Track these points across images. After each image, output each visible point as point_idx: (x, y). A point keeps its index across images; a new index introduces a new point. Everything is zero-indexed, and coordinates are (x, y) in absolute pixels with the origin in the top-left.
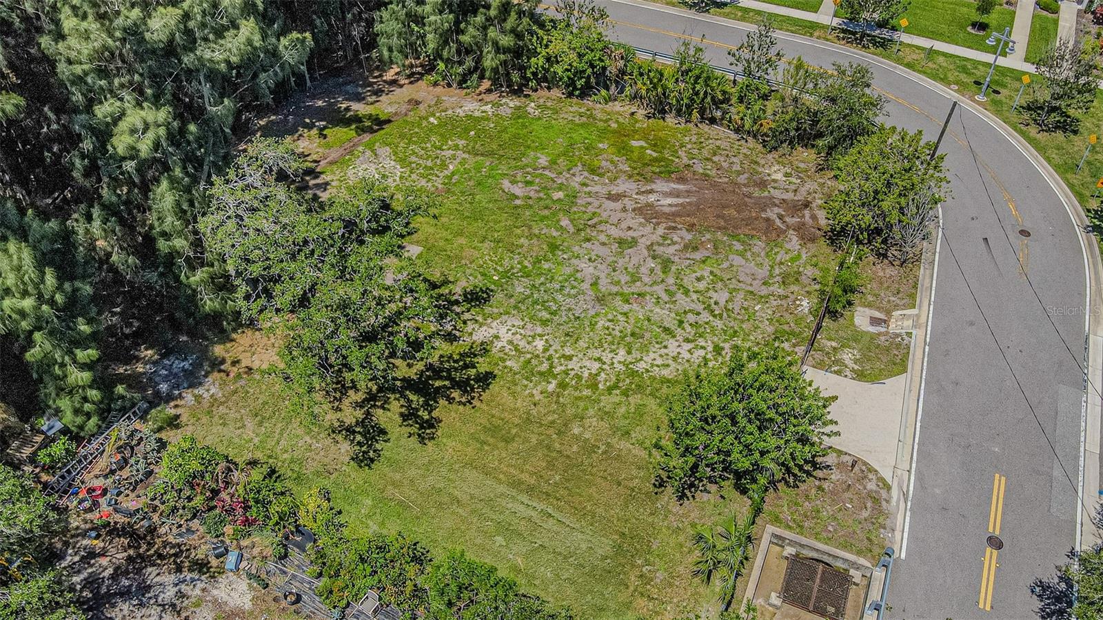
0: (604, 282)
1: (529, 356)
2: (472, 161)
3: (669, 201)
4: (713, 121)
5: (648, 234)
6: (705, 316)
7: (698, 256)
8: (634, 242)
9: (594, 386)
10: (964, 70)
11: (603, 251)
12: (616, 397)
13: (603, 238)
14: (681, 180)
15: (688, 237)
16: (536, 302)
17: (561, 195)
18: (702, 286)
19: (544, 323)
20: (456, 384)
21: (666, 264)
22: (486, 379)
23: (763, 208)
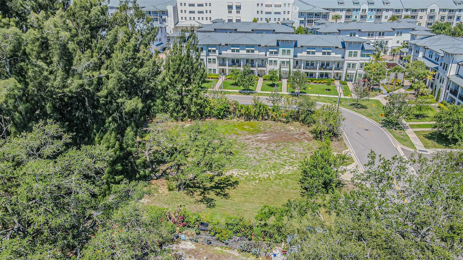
0: (257, 157)
1: (245, 177)
3: (264, 138)
4: (266, 120)
5: (264, 146)
6: (292, 160)
7: (281, 148)
8: (260, 148)
9: (270, 180)
10: (329, 99)
11: (252, 151)
12: (278, 180)
13: (250, 148)
14: (265, 133)
15: (275, 144)
16: (239, 165)
18: (286, 154)
19: (245, 169)
20: (228, 185)
21: (273, 151)
22: (236, 183)
23: (293, 135)
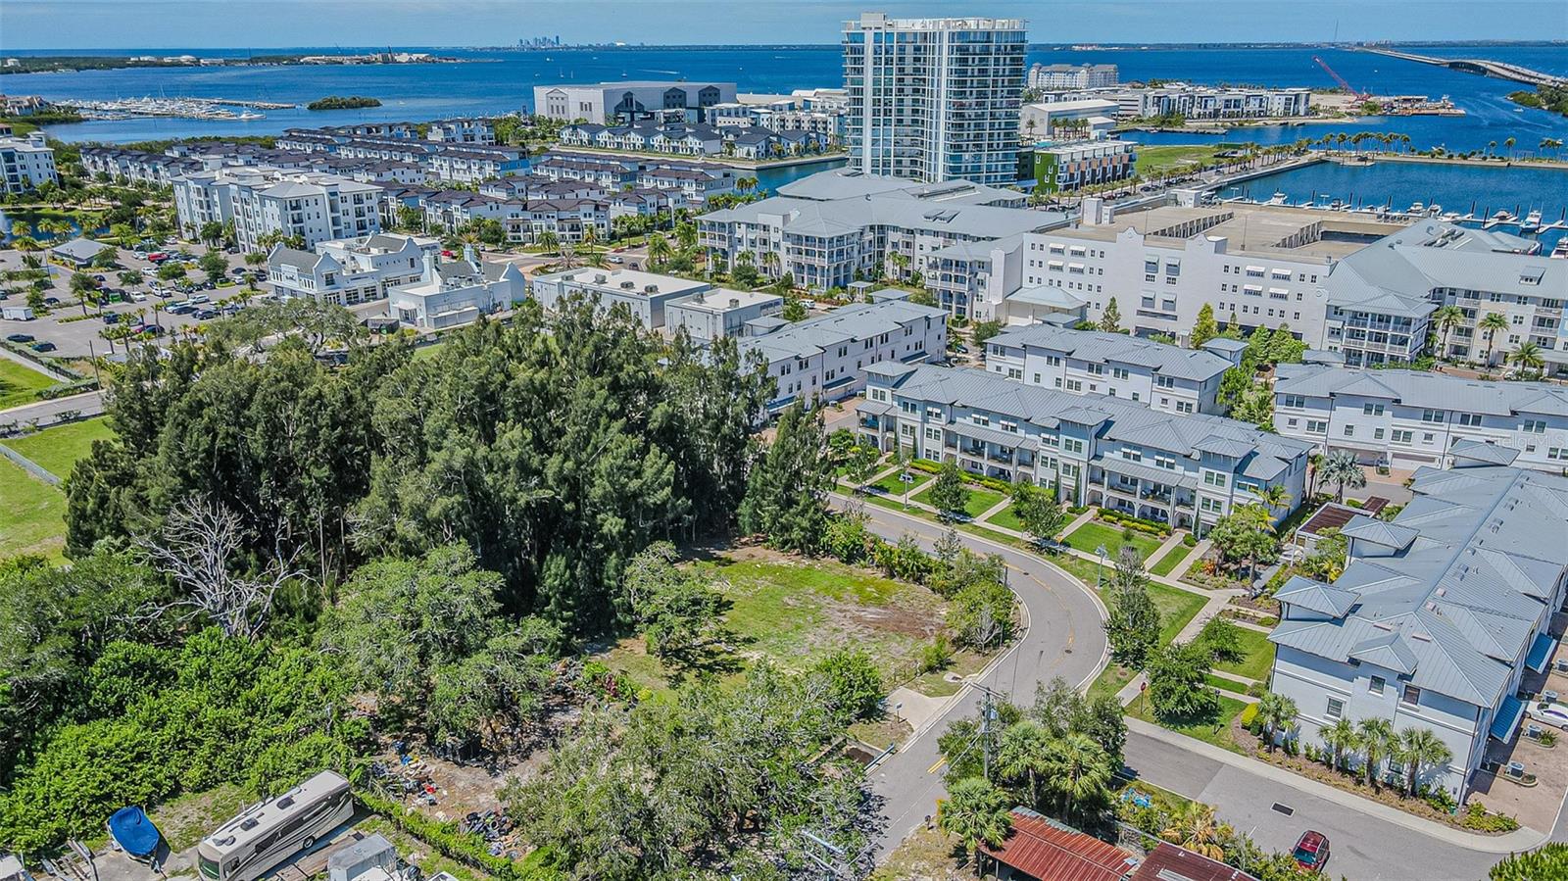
2: (772, 586)
3: (872, 616)
8: (842, 630)
10: (1099, 571)
11: (822, 632)
14: (885, 608)
15: (873, 631)
16: (778, 647)
17: (813, 606)
22: (741, 670)
23: (924, 625)
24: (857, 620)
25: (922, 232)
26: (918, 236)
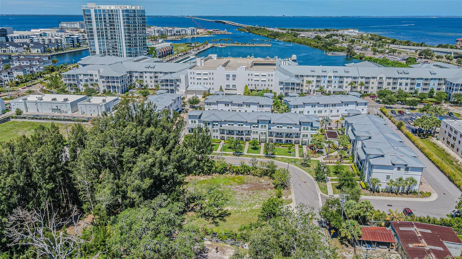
0: (241, 200)
1: (235, 210)
3: (246, 187)
4: (248, 174)
5: (245, 192)
6: (260, 201)
7: (255, 194)
8: (244, 194)
9: (247, 212)
10: (289, 160)
11: (239, 196)
12: (251, 213)
13: (238, 194)
14: (247, 184)
15: (252, 192)
16: (232, 204)
17: (227, 189)
18: (257, 197)
19: (235, 206)
20: (225, 215)
21: (250, 196)
22: (230, 214)
23: (263, 186)
24: (245, 190)
25: (146, 72)
26: (144, 73)
